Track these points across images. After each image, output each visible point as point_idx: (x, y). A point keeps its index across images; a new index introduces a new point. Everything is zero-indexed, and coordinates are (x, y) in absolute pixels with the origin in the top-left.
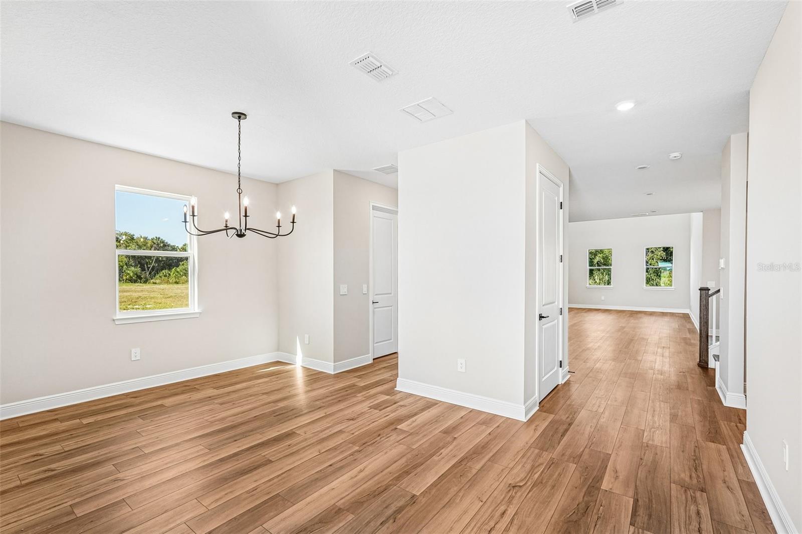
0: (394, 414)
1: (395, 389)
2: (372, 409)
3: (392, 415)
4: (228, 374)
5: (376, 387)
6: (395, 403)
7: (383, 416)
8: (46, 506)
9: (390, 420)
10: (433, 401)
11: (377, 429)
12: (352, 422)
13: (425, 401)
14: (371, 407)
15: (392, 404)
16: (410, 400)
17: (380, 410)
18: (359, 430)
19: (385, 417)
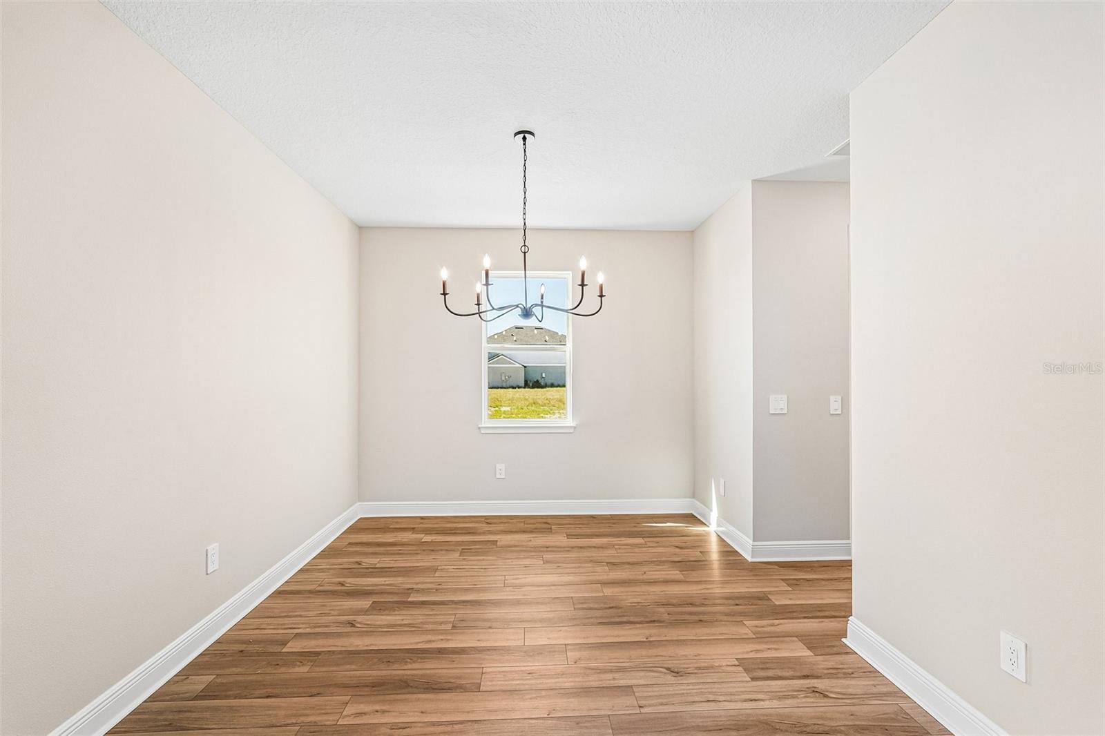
0: (775, 703)
1: (843, 640)
2: (741, 669)
3: (767, 704)
4: (609, 519)
5: (805, 618)
6: (806, 677)
7: (743, 697)
8: (288, 624)
9: (749, 715)
10: (920, 719)
11: (698, 721)
12: (670, 678)
13: (896, 708)
14: (741, 662)
15: (798, 674)
16: (856, 685)
17: (753, 679)
18: (662, 704)
19: (746, 701)
